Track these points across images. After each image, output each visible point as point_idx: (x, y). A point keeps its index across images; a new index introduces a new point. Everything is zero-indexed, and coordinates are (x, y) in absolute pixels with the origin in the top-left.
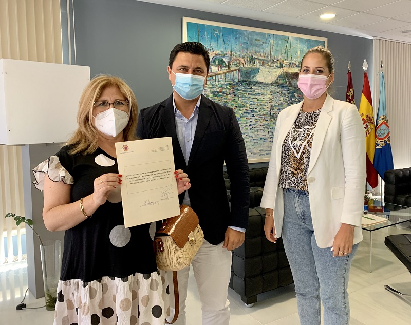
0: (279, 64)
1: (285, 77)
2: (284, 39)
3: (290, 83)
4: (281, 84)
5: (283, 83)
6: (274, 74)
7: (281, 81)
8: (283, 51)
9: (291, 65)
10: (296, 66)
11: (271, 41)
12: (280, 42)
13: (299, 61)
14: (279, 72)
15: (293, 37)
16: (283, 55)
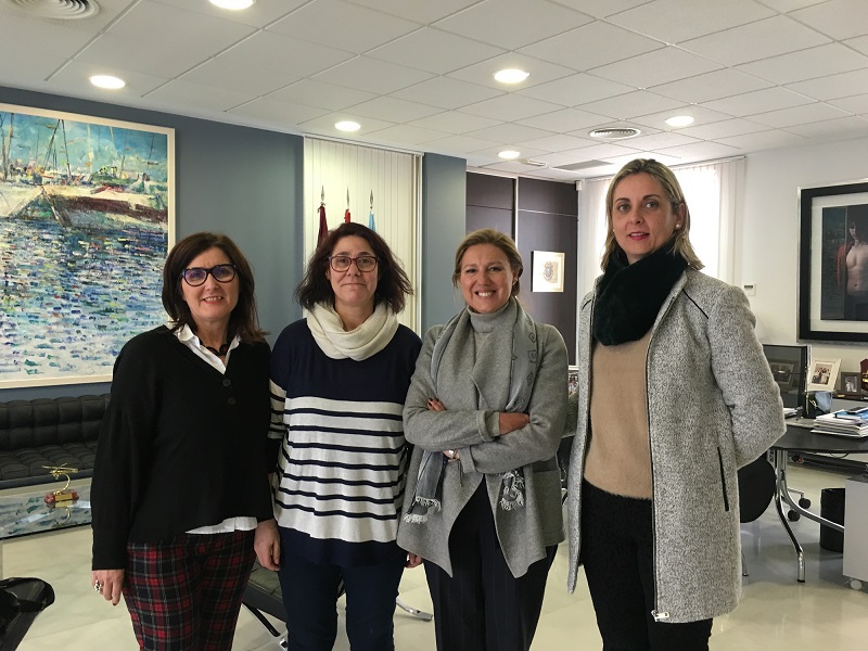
0: (30, 178)
1: (50, 206)
2: (44, 124)
3: (66, 221)
4: (37, 219)
5: (43, 218)
6: (16, 198)
7: (36, 214)
8: (45, 151)
9: (66, 180)
10: (84, 183)
11: (7, 127)
12: (33, 131)
13: (92, 172)
14: (34, 193)
15: (73, 122)
16: (42, 158)
